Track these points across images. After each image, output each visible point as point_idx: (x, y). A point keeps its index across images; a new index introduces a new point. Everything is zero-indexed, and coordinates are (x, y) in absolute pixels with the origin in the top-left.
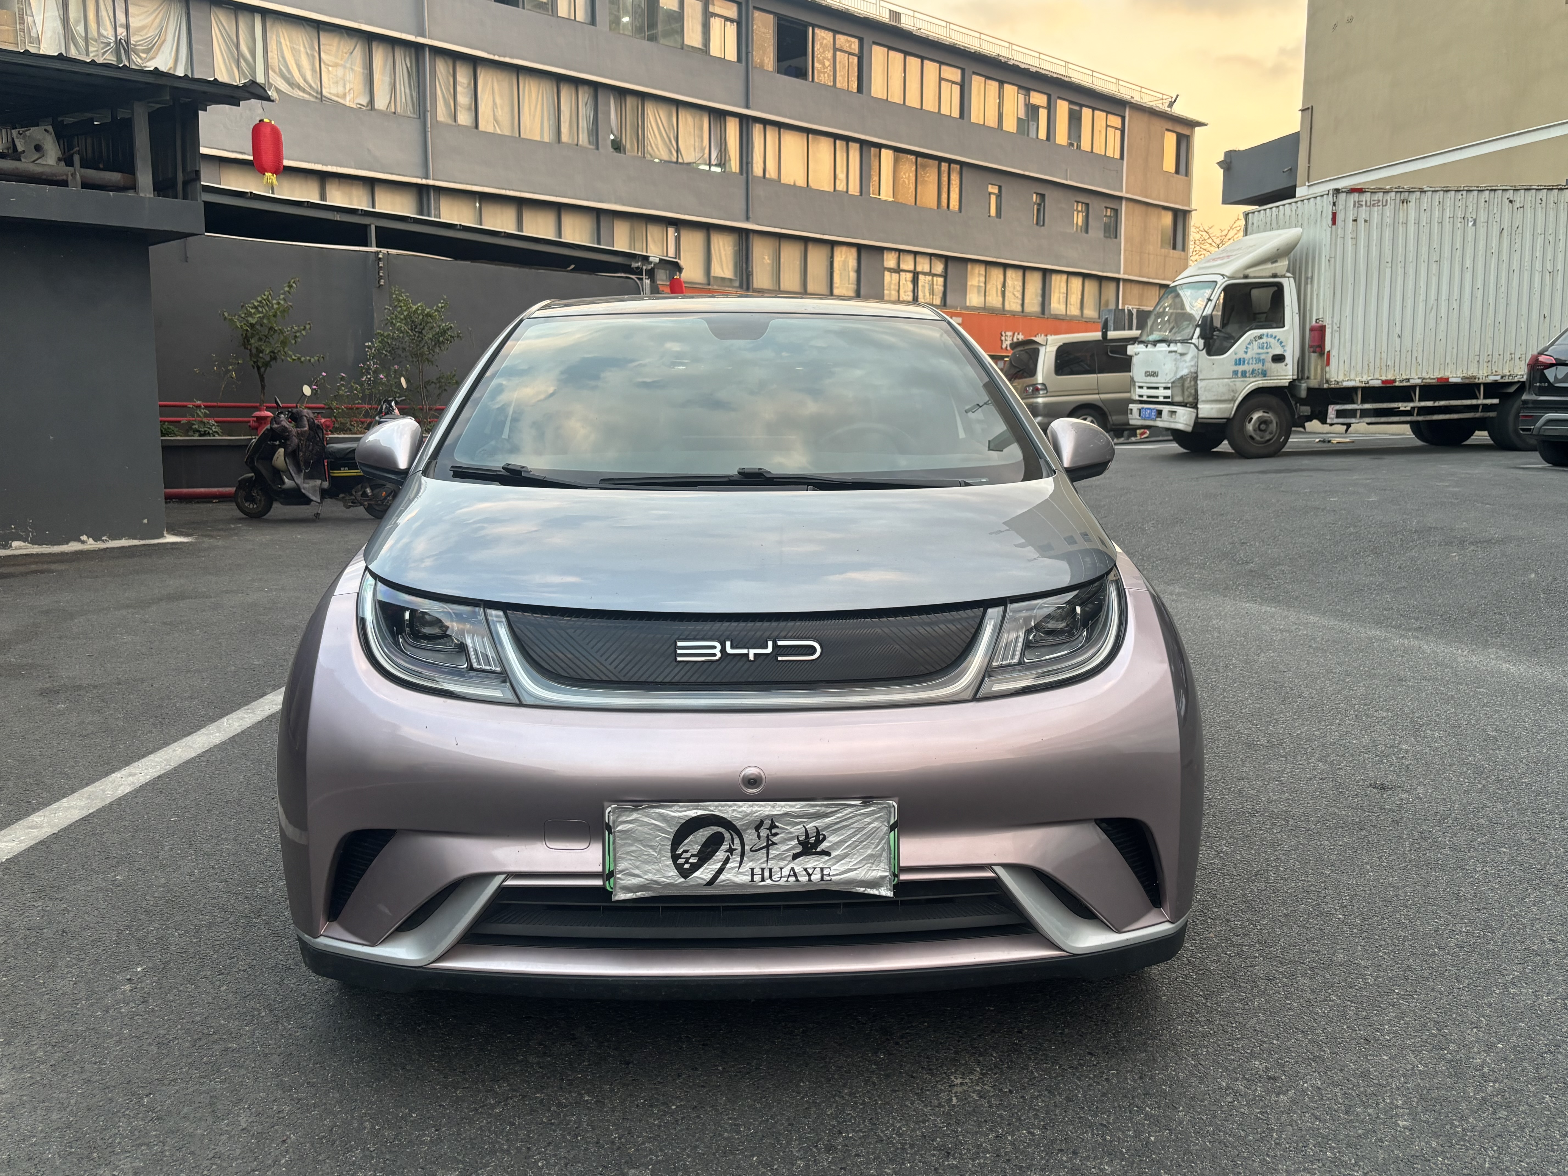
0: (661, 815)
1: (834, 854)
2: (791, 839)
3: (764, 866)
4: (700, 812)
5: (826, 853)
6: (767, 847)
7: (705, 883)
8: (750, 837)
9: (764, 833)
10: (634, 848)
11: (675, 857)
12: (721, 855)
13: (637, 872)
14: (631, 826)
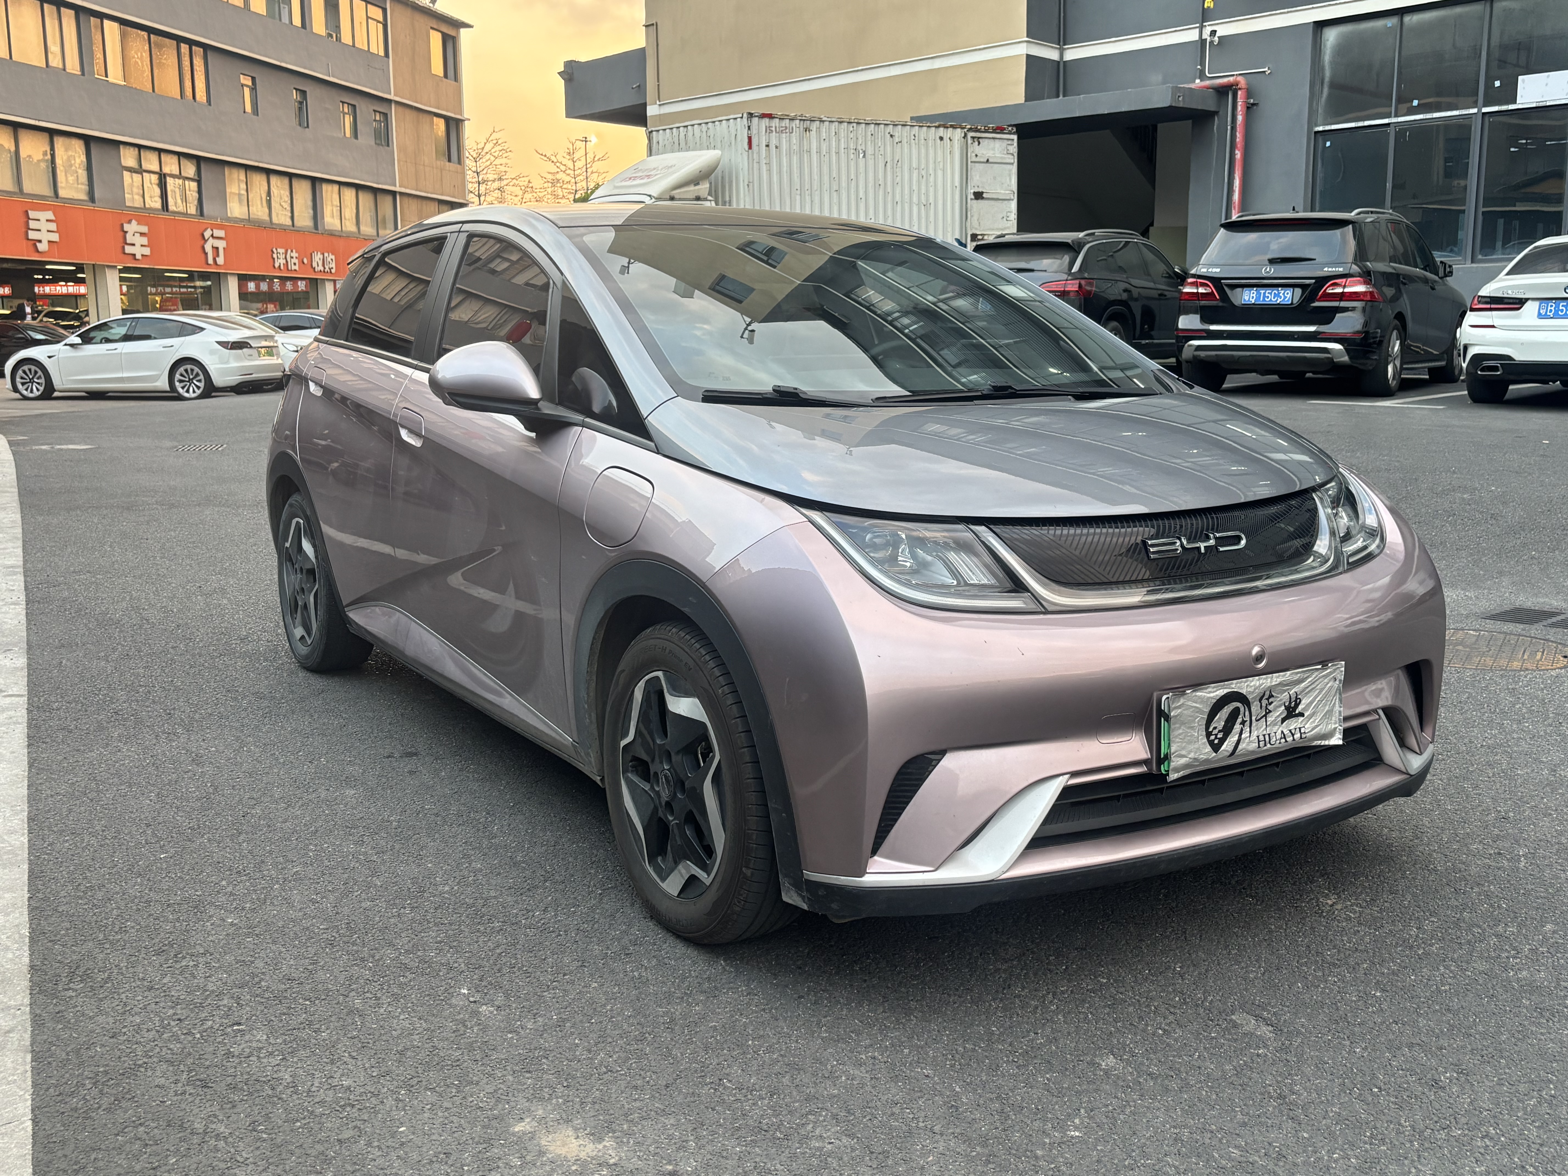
0: (1200, 697)
1: (1306, 714)
2: (1280, 706)
3: (1265, 732)
4: (1226, 691)
5: (1301, 714)
6: (1265, 716)
7: (1228, 754)
8: (1255, 708)
9: (1264, 702)
10: (1181, 731)
11: (1208, 734)
12: (1237, 727)
13: (1184, 752)
14: (1179, 711)
